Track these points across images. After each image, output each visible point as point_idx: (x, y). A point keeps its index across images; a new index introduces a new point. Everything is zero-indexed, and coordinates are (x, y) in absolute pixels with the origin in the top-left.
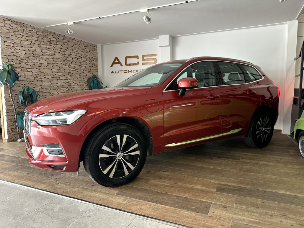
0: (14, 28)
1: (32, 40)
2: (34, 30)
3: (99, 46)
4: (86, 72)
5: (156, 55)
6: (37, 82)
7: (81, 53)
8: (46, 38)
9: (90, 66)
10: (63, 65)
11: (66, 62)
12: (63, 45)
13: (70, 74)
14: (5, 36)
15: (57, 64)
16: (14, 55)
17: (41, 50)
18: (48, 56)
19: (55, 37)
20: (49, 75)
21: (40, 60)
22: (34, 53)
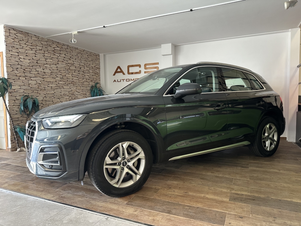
0: (19, 37)
1: (37, 49)
2: (39, 40)
3: (101, 55)
4: (89, 81)
5: (158, 63)
6: (41, 90)
7: (84, 62)
8: (50, 47)
9: (93, 75)
10: (66, 74)
11: (69, 71)
12: (66, 54)
13: (73, 83)
14: (10, 45)
15: (60, 73)
16: (18, 64)
17: (45, 59)
18: (52, 65)
19: (59, 46)
20: (52, 84)
21: (44, 69)
22: (38, 62)
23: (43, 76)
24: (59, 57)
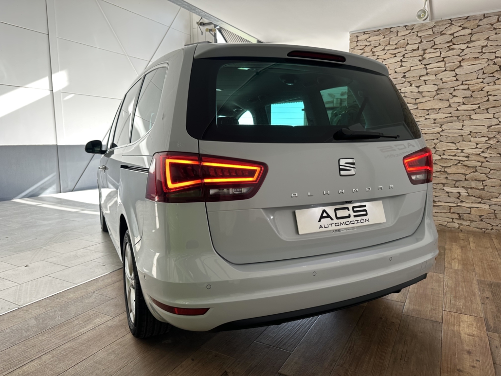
0: (373, 42)
1: (406, 52)
2: (413, 31)
8: (442, 36)
10: (482, 85)
12: (492, 37)
15: (466, 87)
17: (424, 66)
18: (442, 73)
19: (469, 25)
20: (438, 113)
21: (420, 86)
22: (407, 75)
23: (416, 99)
24: (464, 51)
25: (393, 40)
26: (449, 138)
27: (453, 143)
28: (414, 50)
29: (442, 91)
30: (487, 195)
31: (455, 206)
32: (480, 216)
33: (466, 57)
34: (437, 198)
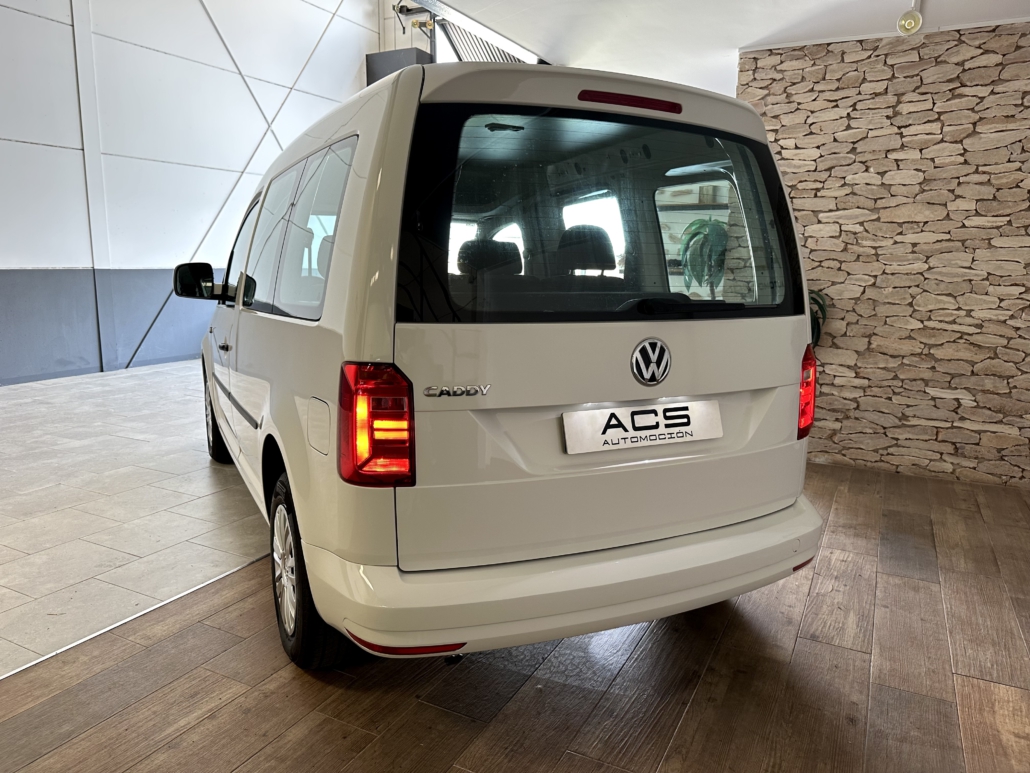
0: (789, 73)
1: (860, 97)
2: (876, 53)
6: (856, 261)
8: (938, 67)
10: (1019, 175)
15: (985, 178)
17: (896, 130)
18: (936, 147)
19: (998, 46)
20: (922, 231)
21: (886, 172)
22: (860, 147)
23: (876, 200)
24: (985, 101)
25: (834, 71)
26: (942, 286)
27: (949, 295)
28: (877, 95)
29: (934, 185)
30: (1017, 407)
31: (947, 428)
32: (999, 450)
33: (988, 114)
34: (911, 409)
